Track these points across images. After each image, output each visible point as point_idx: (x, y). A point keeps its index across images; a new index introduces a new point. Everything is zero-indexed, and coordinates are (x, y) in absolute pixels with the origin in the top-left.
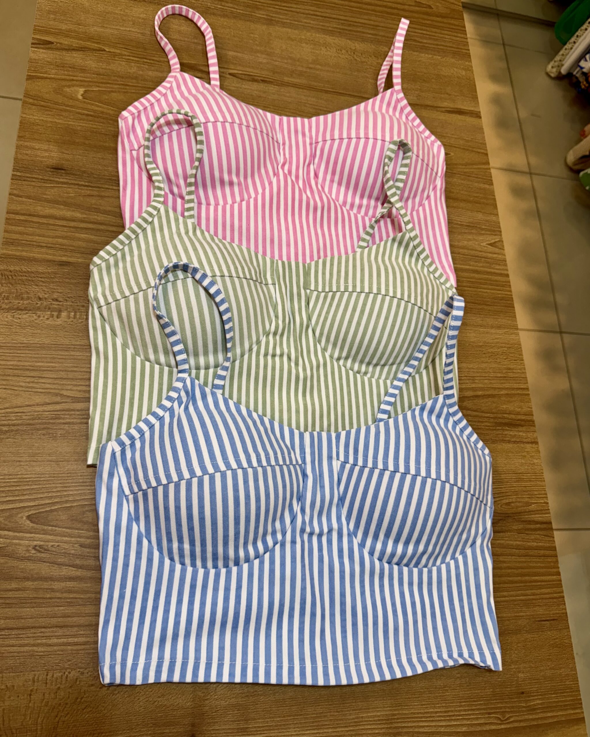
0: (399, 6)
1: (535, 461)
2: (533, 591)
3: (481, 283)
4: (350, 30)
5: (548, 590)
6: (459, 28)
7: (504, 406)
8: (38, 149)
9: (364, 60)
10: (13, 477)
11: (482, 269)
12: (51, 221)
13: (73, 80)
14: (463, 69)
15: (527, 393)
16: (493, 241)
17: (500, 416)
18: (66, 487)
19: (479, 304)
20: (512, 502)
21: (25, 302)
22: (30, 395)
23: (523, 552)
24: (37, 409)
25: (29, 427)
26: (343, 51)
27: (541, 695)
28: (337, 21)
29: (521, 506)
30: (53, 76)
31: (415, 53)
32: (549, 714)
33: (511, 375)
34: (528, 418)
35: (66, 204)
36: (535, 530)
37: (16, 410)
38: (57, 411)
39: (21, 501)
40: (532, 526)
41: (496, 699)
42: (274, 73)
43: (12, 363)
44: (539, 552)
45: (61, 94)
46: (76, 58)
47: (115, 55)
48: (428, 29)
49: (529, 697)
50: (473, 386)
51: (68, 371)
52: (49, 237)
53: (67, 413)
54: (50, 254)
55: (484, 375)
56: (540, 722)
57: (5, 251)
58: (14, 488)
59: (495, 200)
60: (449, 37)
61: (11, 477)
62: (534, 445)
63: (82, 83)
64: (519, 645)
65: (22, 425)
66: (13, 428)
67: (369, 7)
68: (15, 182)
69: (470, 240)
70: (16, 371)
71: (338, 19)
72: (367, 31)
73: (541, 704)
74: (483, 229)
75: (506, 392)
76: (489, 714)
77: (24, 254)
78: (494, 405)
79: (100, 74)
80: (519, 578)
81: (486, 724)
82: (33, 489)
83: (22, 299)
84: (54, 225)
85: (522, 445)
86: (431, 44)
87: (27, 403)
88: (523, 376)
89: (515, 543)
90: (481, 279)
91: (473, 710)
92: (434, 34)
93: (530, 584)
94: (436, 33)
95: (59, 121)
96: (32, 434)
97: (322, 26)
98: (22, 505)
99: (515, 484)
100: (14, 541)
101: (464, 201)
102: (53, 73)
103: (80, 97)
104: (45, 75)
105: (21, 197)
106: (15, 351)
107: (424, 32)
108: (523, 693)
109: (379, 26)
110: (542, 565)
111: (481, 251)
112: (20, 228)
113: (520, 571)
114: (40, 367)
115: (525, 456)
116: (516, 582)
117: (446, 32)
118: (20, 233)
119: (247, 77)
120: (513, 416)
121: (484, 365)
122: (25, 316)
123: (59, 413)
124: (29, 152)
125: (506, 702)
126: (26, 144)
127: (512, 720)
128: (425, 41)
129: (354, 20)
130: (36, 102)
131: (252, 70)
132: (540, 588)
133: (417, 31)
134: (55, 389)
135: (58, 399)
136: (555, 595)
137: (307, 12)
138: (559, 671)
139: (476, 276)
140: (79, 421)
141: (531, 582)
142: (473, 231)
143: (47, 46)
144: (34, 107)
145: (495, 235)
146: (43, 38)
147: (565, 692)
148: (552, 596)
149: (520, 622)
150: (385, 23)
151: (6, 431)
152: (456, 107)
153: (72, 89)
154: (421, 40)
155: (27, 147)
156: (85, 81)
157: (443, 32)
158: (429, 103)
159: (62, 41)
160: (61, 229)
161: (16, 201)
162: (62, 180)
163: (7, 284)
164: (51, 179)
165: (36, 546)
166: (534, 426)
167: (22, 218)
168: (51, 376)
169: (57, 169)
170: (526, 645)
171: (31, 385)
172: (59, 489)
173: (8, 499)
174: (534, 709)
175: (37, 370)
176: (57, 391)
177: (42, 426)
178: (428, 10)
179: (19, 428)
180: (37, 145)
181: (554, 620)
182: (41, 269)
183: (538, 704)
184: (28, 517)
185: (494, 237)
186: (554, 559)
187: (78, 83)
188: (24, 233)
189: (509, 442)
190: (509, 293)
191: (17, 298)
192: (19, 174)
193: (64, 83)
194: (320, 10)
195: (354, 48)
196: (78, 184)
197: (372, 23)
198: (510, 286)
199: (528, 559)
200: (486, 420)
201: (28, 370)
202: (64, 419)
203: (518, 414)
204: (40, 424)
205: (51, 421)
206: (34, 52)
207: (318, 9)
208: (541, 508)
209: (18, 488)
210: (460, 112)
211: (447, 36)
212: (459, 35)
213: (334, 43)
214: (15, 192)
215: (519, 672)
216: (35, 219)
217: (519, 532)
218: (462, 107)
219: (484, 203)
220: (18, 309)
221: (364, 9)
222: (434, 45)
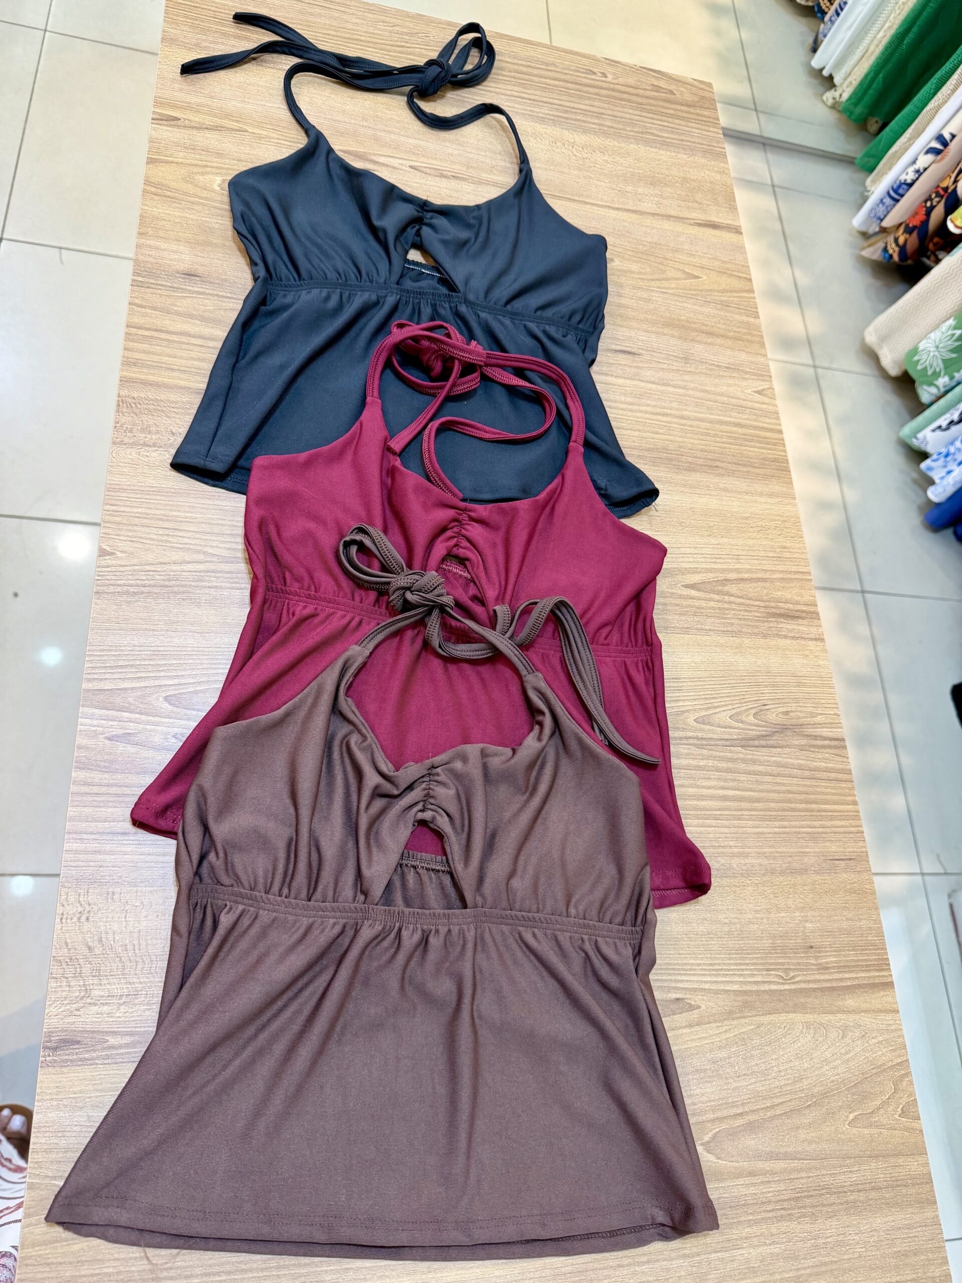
0: (630, 90)
1: (821, 663)
2: (822, 823)
3: (746, 440)
4: (567, 118)
5: (843, 823)
6: (711, 120)
7: (779, 593)
8: (165, 250)
9: (585, 155)
10: (146, 648)
11: (747, 422)
12: (184, 339)
13: (206, 166)
14: (717, 172)
15: (808, 577)
16: (760, 388)
17: (773, 604)
18: (213, 664)
19: (745, 465)
20: (792, 711)
21: (154, 437)
22: (164, 550)
23: (807, 773)
24: (174, 568)
25: (165, 590)
26: (558, 144)
27: (835, 951)
28: (550, 106)
29: (803, 717)
30: (181, 160)
31: (653, 150)
32: (847, 976)
33: (787, 555)
34: (811, 609)
35: (202, 319)
36: (824, 747)
37: (148, 568)
38: (200, 572)
39: (157, 678)
40: (819, 743)
41: (776, 953)
42: (468, 168)
43: (139, 510)
44: (829, 774)
45: (192, 183)
46: (211, 139)
47: (260, 137)
48: (670, 120)
49: (819, 952)
50: (738, 566)
51: (213, 524)
52: (181, 358)
53: (213, 574)
54: (185, 380)
55: (751, 553)
56: (835, 984)
57: (125, 374)
58: (147, 663)
59: (762, 337)
60: (697, 131)
61: (142, 648)
62: (818, 643)
63: (218, 171)
64: (806, 888)
65: (155, 586)
66: (142, 589)
67: (591, 90)
68: (136, 289)
69: (729, 385)
70: (145, 521)
71: (552, 104)
72: (589, 119)
73: (836, 962)
74: (747, 373)
75: (781, 576)
76: (768, 970)
77: (151, 378)
78: (765, 591)
79: (242, 161)
80: (804, 806)
81: (764, 982)
82: (170, 665)
83: (150, 433)
84: (188, 344)
85: (803, 642)
86: (674, 139)
87: (160, 560)
88: (802, 556)
89: (796, 762)
90: (745, 434)
91: (747, 964)
92: (677, 126)
93: (818, 814)
94: (679, 125)
95: (191, 216)
96: (169, 598)
97: (530, 111)
98: (157, 683)
99: (794, 689)
100: (148, 727)
101: (722, 336)
102: (180, 156)
103: (217, 188)
104: (171, 159)
105: (144, 307)
106: (143, 496)
107: (665, 124)
108: (812, 947)
109: (604, 114)
110: (833, 791)
111: (744, 400)
112: (145, 345)
113: (803, 797)
114: (177, 517)
115: (807, 656)
116: (799, 810)
117: (693, 125)
118: (144, 352)
119: (432, 172)
120: (791, 606)
121: (751, 542)
122: (153, 454)
123: (202, 574)
124: (153, 253)
125: (789, 957)
126: (148, 242)
127: (798, 979)
128: (666, 135)
129: (572, 105)
130: (159, 191)
131: (439, 163)
132: (831, 820)
133: (655, 122)
134: (195, 544)
135: (201, 557)
136: (852, 829)
137: (509, 93)
138: (858, 924)
139: (740, 430)
140: (229, 585)
141: (819, 811)
142: (733, 375)
143: (172, 123)
144: (157, 198)
145: (764, 381)
146: (166, 113)
147: (866, 950)
148: (847, 829)
149: (806, 860)
150: (612, 110)
151: (135, 593)
152: (709, 218)
153: (207, 177)
154: (660, 134)
155: (150, 246)
156: (222, 168)
157: (690, 124)
158: (673, 213)
159: (191, 118)
160: (198, 349)
161: (139, 312)
162: (196, 289)
163: (129, 413)
164: (183, 287)
165: (177, 734)
166: (819, 619)
167: (147, 333)
168: (191, 529)
169: (190, 275)
170: (815, 888)
171: (165, 538)
172: (205, 666)
173: (139, 675)
174: (827, 968)
175: (172, 521)
176: (199, 548)
177: (182, 589)
178: (669, 96)
179: (151, 589)
180: (163, 245)
181: (850, 859)
182: (173, 397)
183: (832, 962)
184: (166, 699)
185: (762, 383)
186: (849, 785)
187: (213, 170)
188: (149, 353)
189: (786, 637)
190: (783, 454)
191: (143, 430)
192: (140, 279)
193: (195, 170)
194: (527, 91)
195: (572, 141)
196: (217, 295)
197: (595, 109)
198: (784, 445)
199: (813, 782)
200: (755, 609)
201: (161, 520)
202: (209, 581)
203: (797, 603)
204: (178, 586)
205: (193, 584)
206: (155, 129)
207: (524, 90)
208: (829, 721)
209: (151, 663)
210: (714, 226)
211: (694, 130)
212: (711, 129)
213: (546, 133)
214: (136, 301)
215: (807, 921)
216: (163, 336)
217: (802, 748)
218: (716, 220)
219: (748, 340)
220: (145, 445)
221: (585, 92)
222: (678, 140)
